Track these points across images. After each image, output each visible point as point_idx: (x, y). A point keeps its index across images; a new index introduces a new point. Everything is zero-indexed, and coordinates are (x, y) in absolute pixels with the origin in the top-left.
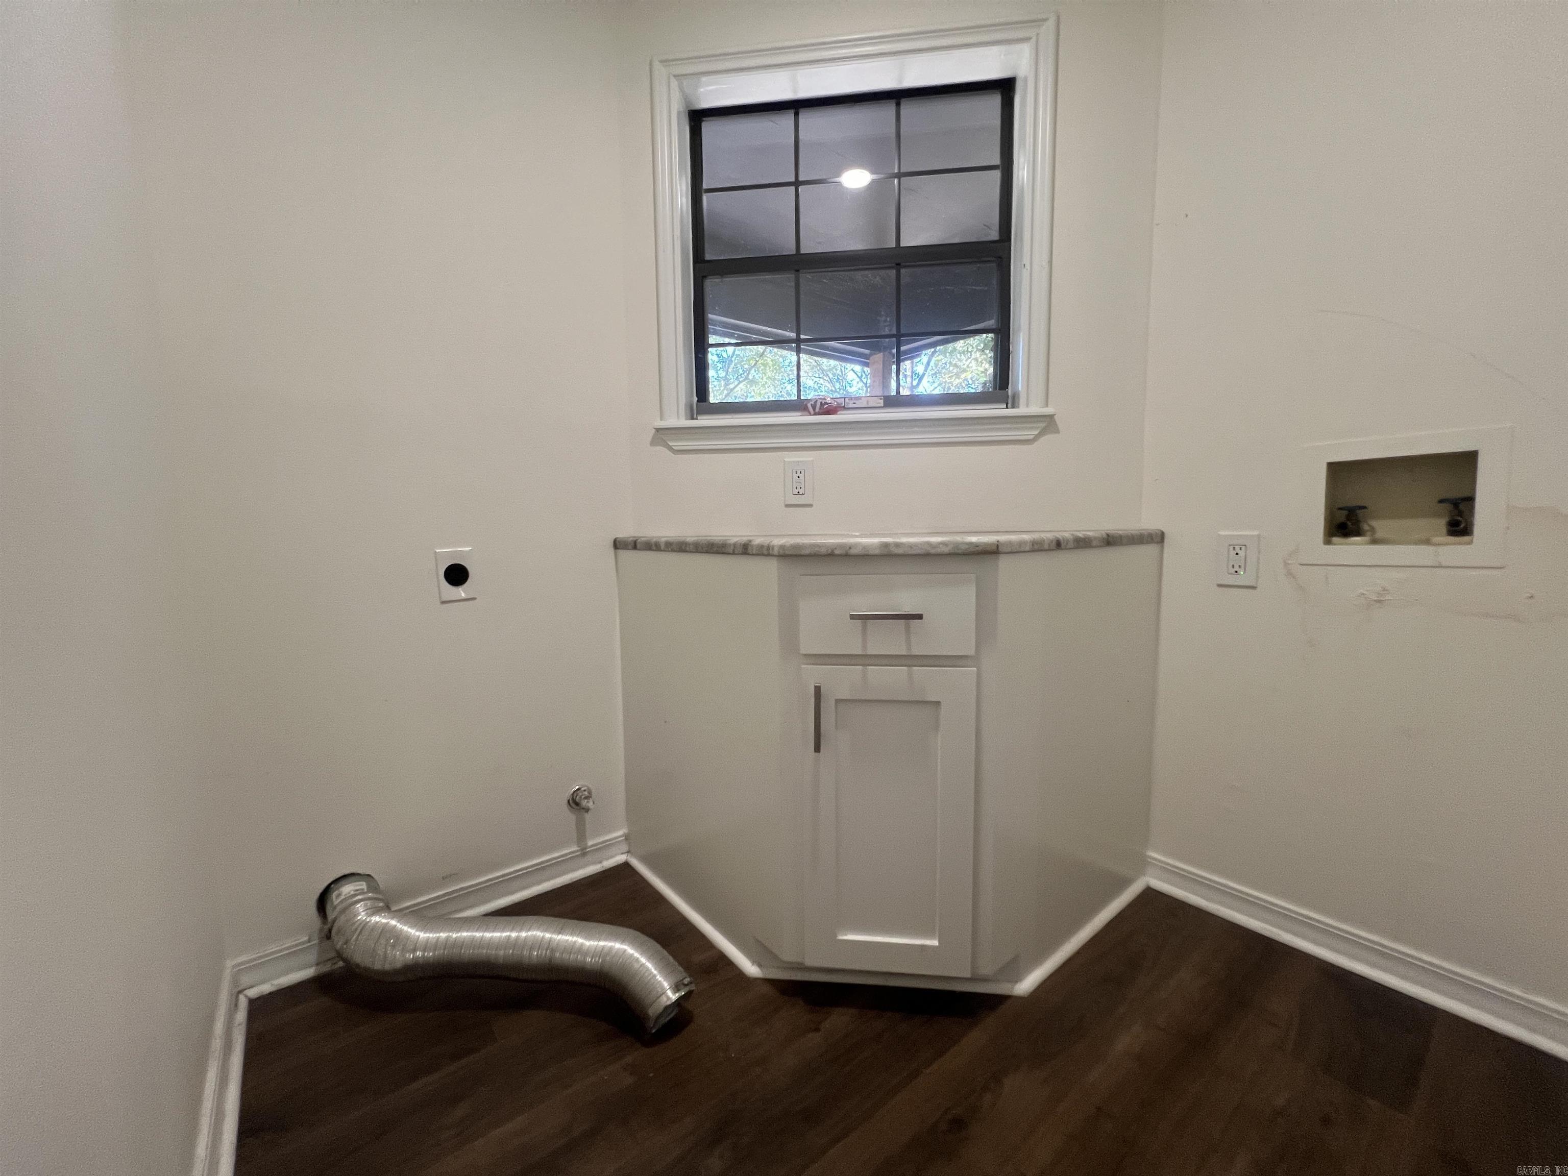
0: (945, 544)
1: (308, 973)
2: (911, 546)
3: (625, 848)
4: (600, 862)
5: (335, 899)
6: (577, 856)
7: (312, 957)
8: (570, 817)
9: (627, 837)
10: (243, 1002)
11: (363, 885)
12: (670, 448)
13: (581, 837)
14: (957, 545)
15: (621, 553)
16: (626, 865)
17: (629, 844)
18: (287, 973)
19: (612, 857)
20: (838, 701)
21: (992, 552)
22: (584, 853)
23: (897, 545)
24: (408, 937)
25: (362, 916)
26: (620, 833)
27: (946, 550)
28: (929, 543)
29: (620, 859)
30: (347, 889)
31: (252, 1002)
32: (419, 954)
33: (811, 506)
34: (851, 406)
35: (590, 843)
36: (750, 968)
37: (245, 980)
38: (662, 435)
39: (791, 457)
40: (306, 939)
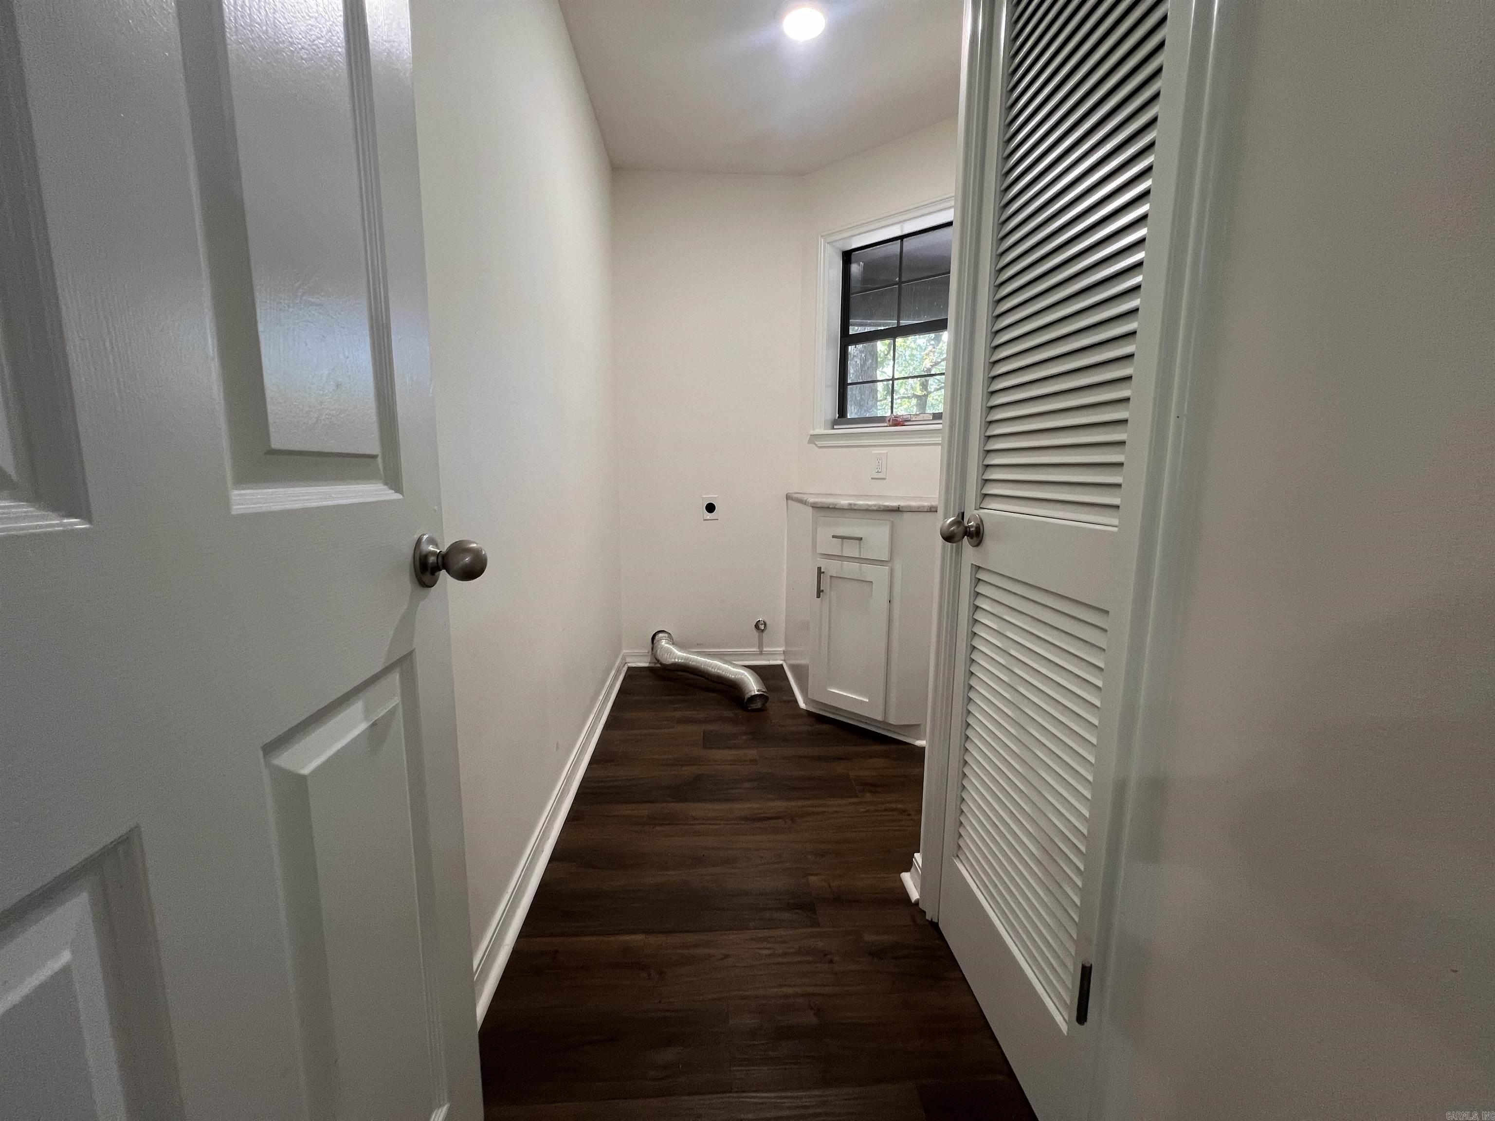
0: (875, 505)
1: (646, 665)
2: (861, 505)
3: (782, 657)
4: (769, 661)
5: (657, 637)
6: (757, 654)
7: (649, 660)
8: (755, 633)
9: (784, 652)
10: (625, 669)
11: (667, 635)
12: (816, 445)
13: (761, 645)
14: (880, 506)
15: (789, 501)
16: (782, 665)
17: (785, 656)
18: (641, 662)
19: (777, 660)
20: (831, 576)
21: (897, 510)
22: (761, 653)
23: (855, 505)
24: (674, 653)
25: (663, 644)
26: (781, 649)
27: (875, 508)
28: (868, 505)
29: (780, 662)
30: (661, 635)
31: (629, 668)
32: (676, 660)
33: (884, 479)
34: (914, 419)
35: (765, 649)
36: (802, 705)
37: (628, 660)
38: (814, 438)
39: (876, 451)
40: (647, 651)
